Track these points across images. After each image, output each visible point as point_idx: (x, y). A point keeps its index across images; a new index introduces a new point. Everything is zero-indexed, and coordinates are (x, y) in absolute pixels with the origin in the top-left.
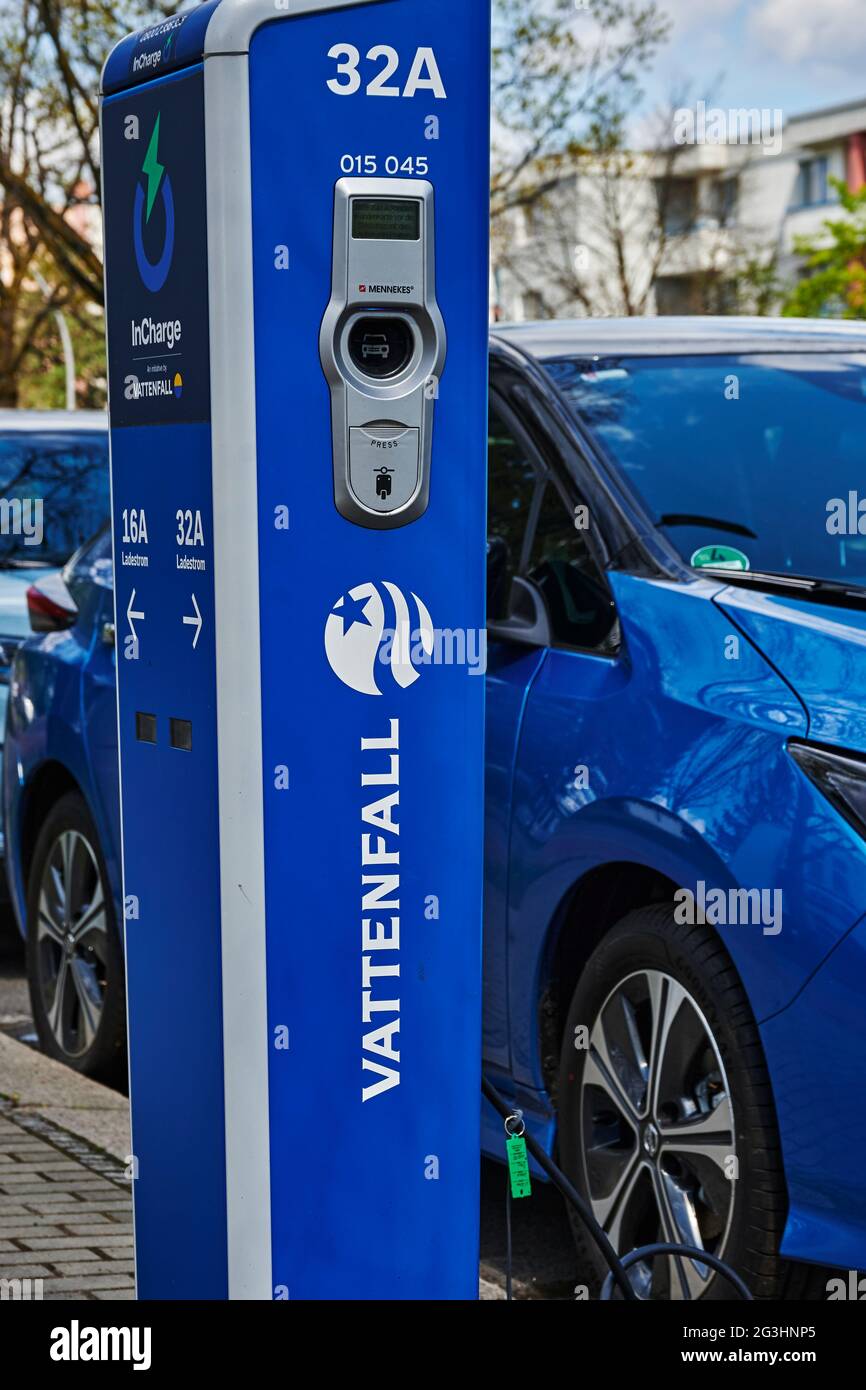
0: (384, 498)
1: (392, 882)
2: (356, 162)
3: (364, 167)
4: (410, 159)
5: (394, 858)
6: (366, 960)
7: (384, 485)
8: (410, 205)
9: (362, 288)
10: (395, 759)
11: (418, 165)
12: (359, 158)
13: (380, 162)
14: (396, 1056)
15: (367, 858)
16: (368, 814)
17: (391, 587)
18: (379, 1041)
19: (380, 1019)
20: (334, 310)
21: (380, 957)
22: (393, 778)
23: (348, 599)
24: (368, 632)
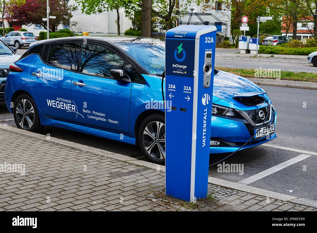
1: (205, 124)
5: (206, 122)
7: (207, 84)
8: (210, 54)
9: (206, 63)
10: (206, 112)
13: (208, 50)
14: (205, 142)
15: (204, 122)
16: (204, 118)
17: (207, 94)
18: (204, 141)
19: (204, 138)
21: (204, 132)
22: (206, 114)
24: (205, 99)
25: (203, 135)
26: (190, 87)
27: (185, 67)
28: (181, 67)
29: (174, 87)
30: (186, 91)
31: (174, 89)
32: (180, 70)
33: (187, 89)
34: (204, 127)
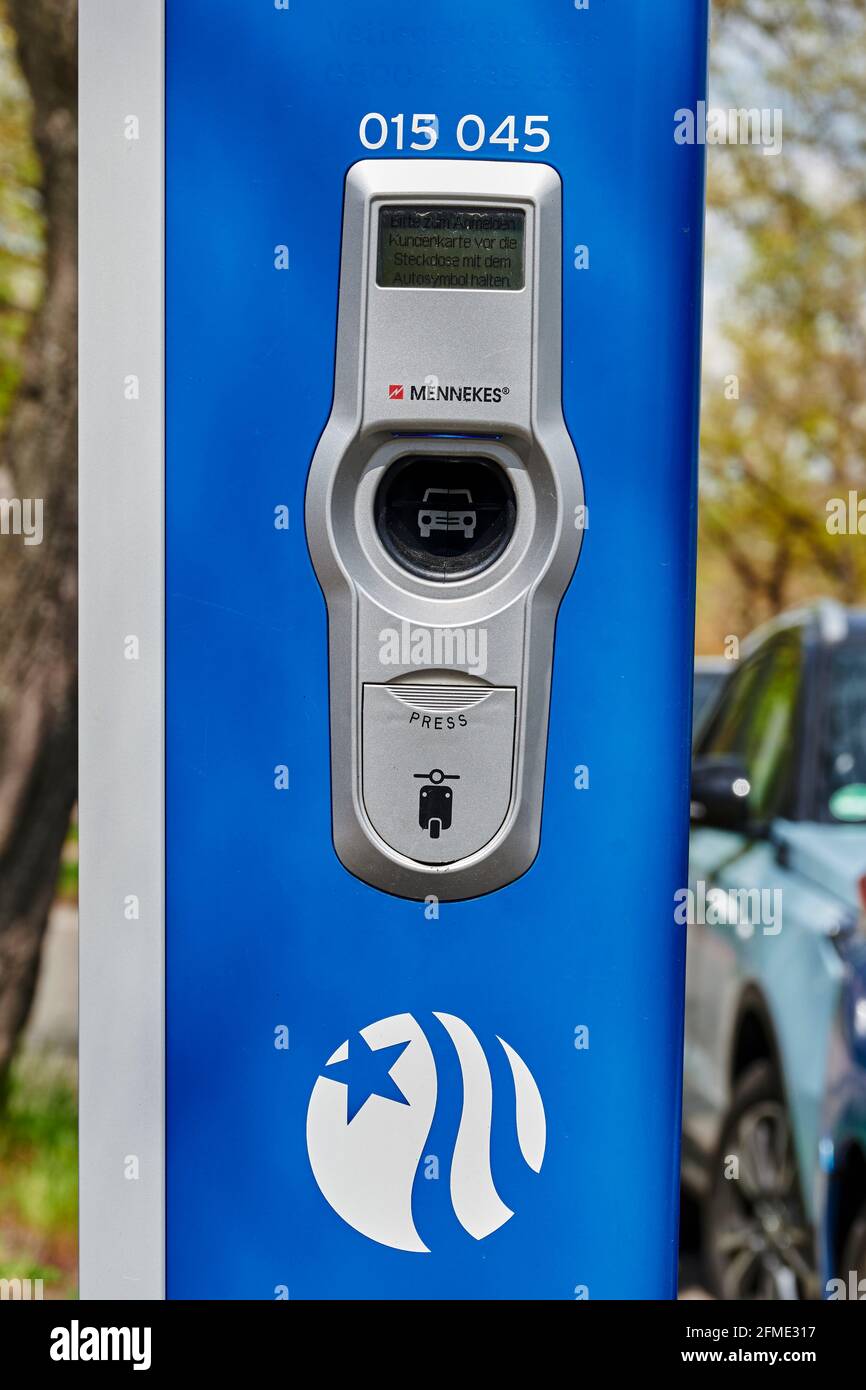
0: (435, 834)
2: (392, 127)
3: (409, 137)
4: (510, 120)
7: (436, 807)
8: (505, 219)
9: (396, 392)
11: (529, 131)
12: (399, 119)
13: (446, 128)
17: (452, 1023)
20: (337, 438)
23: (359, 1047)
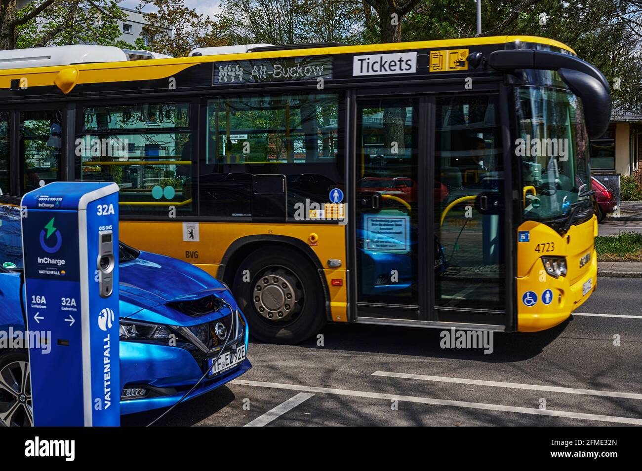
0: (107, 292)
1: (108, 366)
3: (103, 229)
5: (109, 361)
6: (105, 382)
7: (107, 289)
8: (110, 235)
10: (109, 342)
11: (111, 227)
13: (105, 228)
14: (109, 399)
15: (105, 362)
16: (105, 354)
17: (107, 309)
18: (107, 397)
19: (107, 392)
20: (99, 257)
21: (107, 381)
22: (108, 346)
23: (102, 312)
24: (104, 319)
25: (105, 386)
26: (73, 300)
27: (63, 262)
28: (54, 262)
29: (43, 300)
30: (65, 306)
31: (43, 304)
32: (52, 267)
33: (67, 303)
34: (106, 371)
